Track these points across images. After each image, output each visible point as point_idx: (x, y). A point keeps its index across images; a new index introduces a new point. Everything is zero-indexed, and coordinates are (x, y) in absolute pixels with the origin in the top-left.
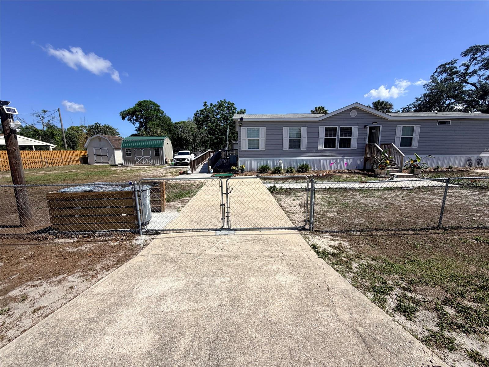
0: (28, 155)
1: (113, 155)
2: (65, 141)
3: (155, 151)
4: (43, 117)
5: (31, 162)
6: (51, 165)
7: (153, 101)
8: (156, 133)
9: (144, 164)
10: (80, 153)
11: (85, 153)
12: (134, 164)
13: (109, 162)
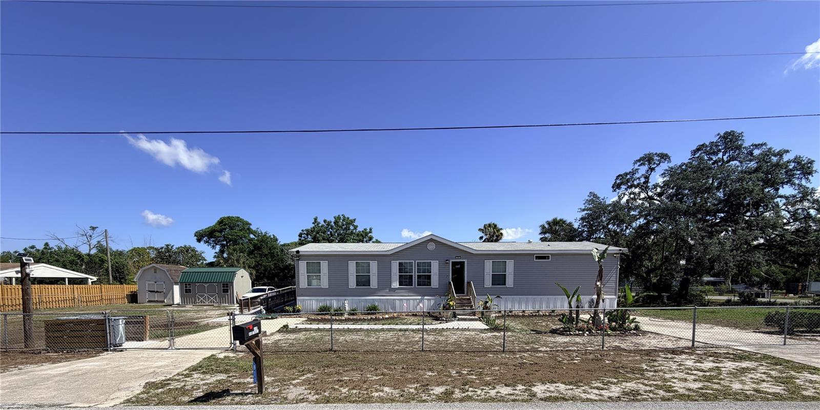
0: (56, 291)
1: (171, 292)
2: (110, 272)
3: (223, 287)
4: (91, 236)
5: (60, 299)
6: (85, 304)
7: (241, 217)
8: (237, 261)
9: (207, 303)
10: (127, 289)
11: (134, 288)
12: (194, 303)
13: (165, 301)
